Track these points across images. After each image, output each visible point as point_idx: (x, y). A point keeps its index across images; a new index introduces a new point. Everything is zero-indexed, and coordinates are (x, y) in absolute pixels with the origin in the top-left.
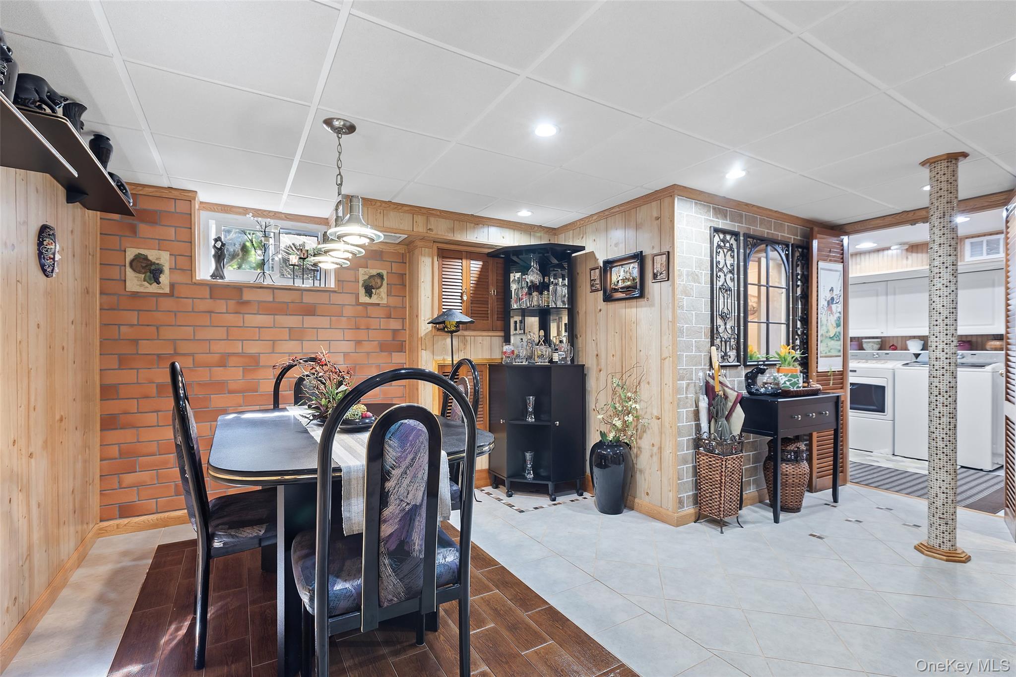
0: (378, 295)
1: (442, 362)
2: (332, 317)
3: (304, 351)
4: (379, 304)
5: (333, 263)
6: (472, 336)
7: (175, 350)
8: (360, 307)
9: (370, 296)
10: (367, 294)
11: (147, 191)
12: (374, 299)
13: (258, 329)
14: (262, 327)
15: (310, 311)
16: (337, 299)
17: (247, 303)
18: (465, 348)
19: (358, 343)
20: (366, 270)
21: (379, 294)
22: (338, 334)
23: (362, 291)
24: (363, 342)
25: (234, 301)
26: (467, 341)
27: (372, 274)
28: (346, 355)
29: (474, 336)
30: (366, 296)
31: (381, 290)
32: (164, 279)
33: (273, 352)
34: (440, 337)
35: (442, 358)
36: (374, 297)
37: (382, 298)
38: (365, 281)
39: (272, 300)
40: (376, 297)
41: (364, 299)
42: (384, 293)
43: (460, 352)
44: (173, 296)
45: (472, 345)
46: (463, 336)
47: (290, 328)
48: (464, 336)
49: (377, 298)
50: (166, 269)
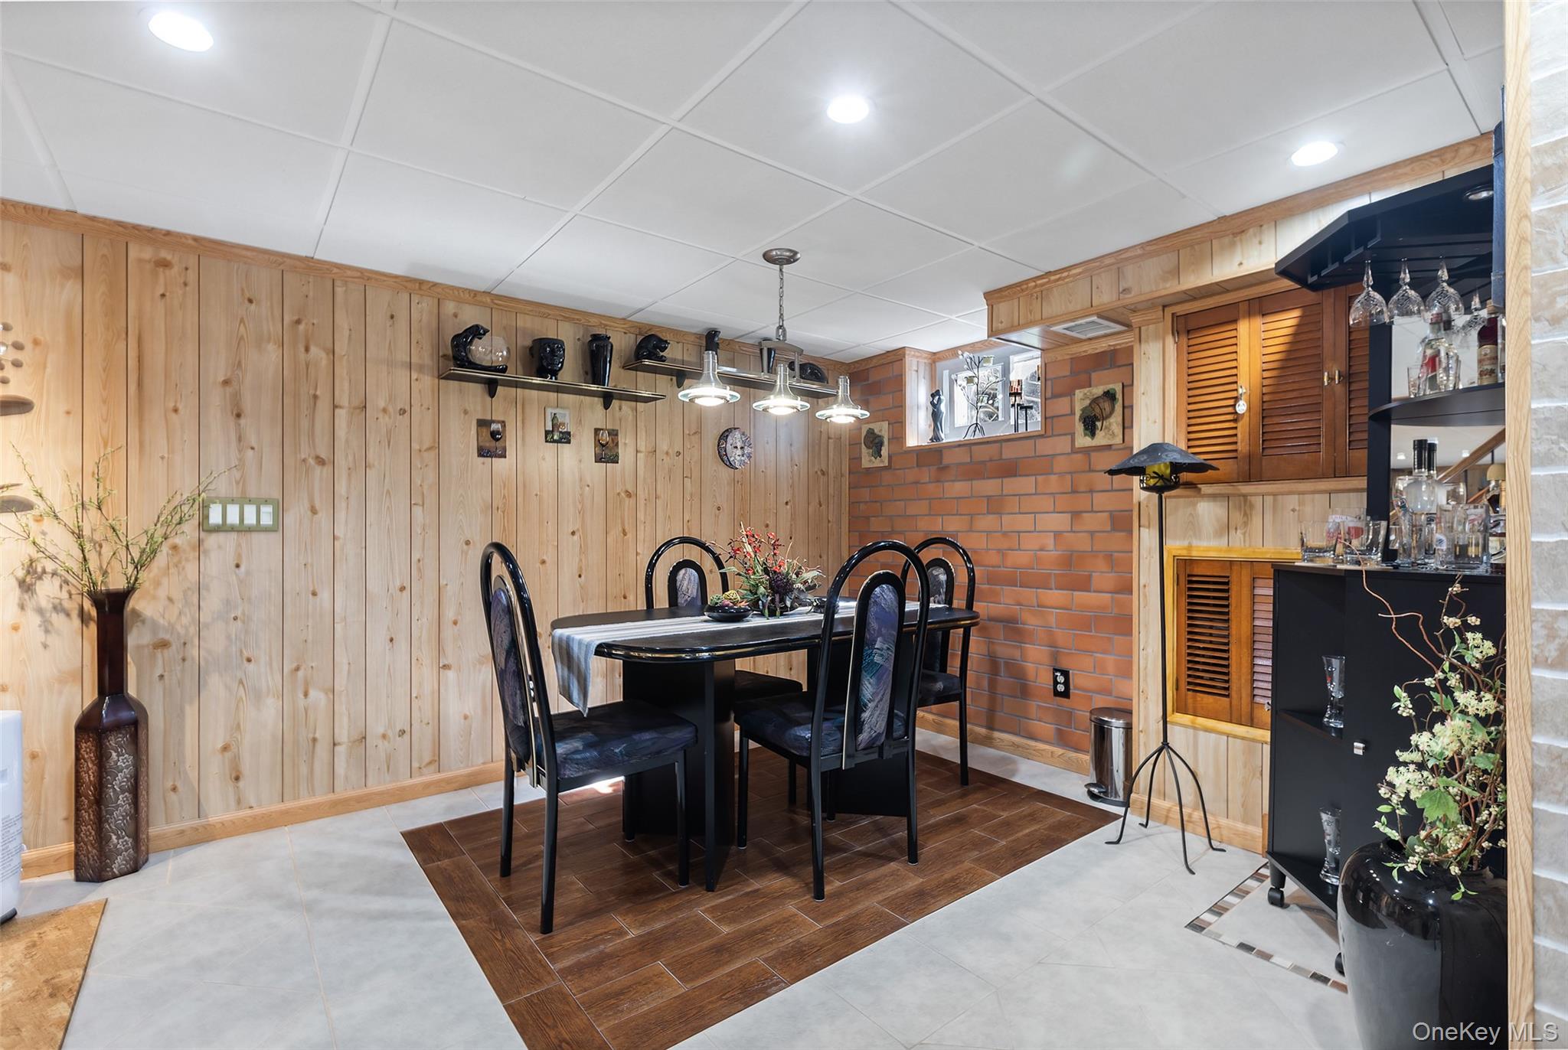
0: (1106, 430)
1: (1184, 553)
2: (1038, 477)
3: (1003, 530)
4: (1110, 445)
5: (847, 415)
6: (1269, 494)
7: (892, 527)
8: (1079, 456)
9: (1093, 435)
10: (1088, 432)
11: (874, 362)
12: (1101, 439)
13: (956, 500)
14: (960, 498)
15: (1009, 470)
16: (1046, 447)
17: (947, 467)
18: (1246, 524)
19: (1076, 515)
20: (1086, 390)
21: (1108, 428)
22: (1046, 503)
23: (1079, 428)
24: (1085, 515)
25: (935, 467)
26: (1252, 506)
27: (1095, 396)
28: (1057, 535)
29: (1275, 495)
30: (1085, 435)
31: (1112, 420)
32: (884, 451)
33: (971, 531)
34: (1181, 500)
35: (1186, 543)
36: (1099, 434)
37: (1113, 435)
38: (1084, 410)
39: (969, 460)
40: (1104, 434)
41: (1083, 441)
42: (1118, 425)
43: (1232, 532)
44: (891, 468)
45: (1268, 517)
46: (1239, 495)
47: (989, 497)
48: (1245, 496)
49: (1104, 437)
50: (886, 442)
